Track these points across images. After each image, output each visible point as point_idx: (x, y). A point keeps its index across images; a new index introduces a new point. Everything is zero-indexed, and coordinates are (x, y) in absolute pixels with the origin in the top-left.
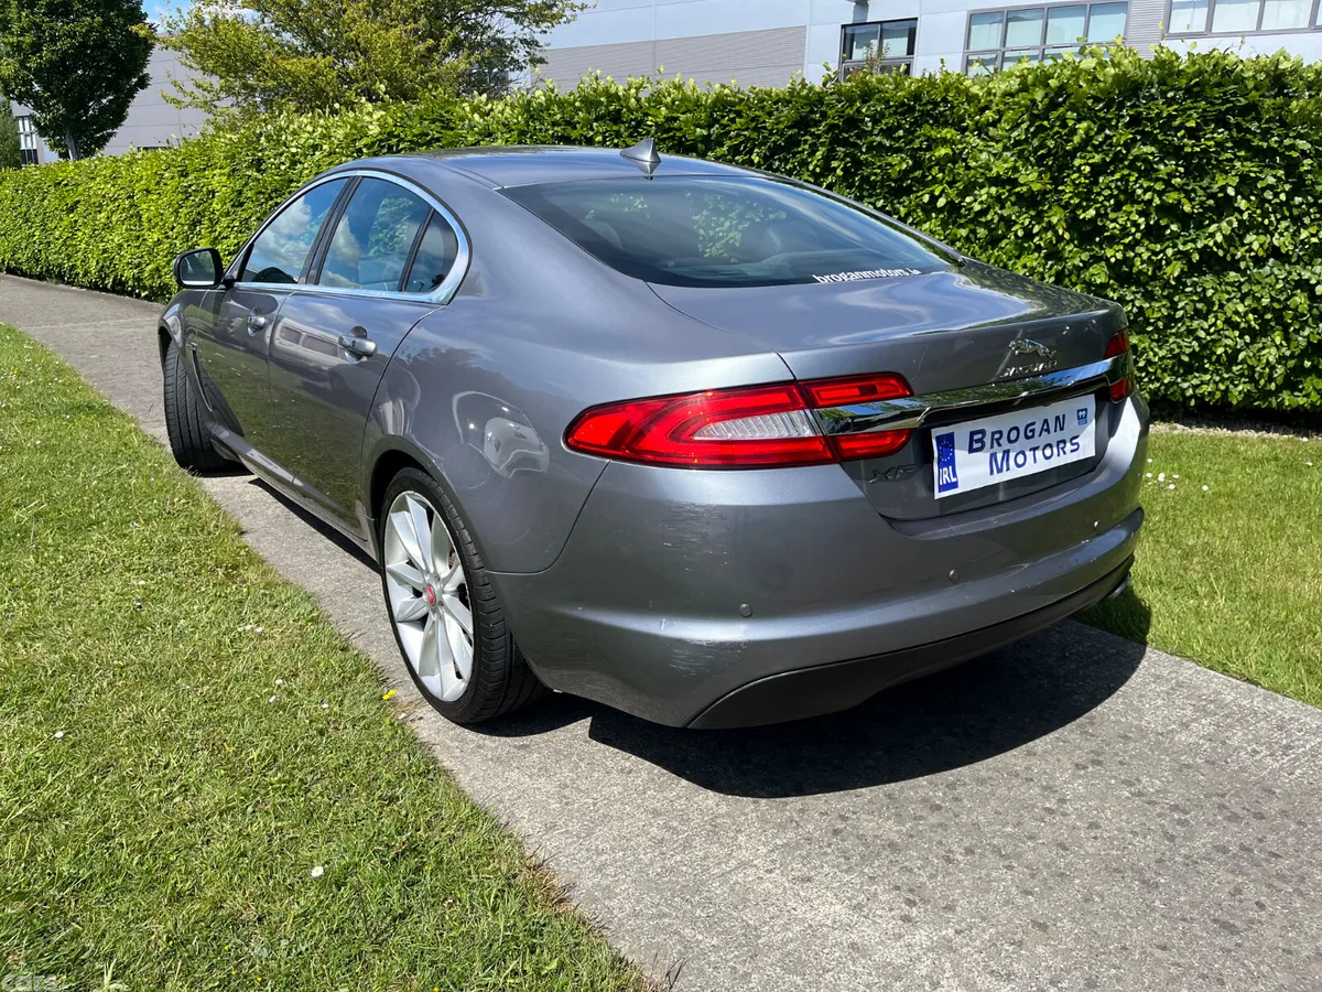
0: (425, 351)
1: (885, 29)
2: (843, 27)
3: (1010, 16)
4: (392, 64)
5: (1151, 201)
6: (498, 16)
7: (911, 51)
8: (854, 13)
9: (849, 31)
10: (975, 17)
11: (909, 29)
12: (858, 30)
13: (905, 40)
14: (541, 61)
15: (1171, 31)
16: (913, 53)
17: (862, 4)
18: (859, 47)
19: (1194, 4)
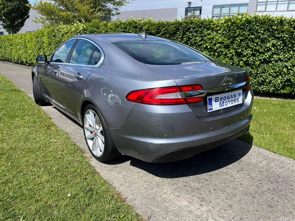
0: (93, 78)
1: (195, 9)
2: (186, 8)
3: (222, 7)
4: (85, 14)
5: (253, 48)
6: (109, 4)
7: (200, 14)
8: (188, 5)
9: (187, 9)
10: (214, 7)
11: (200, 9)
12: (189, 9)
13: (199, 12)
15: (257, 11)
17: (190, 3)
18: (189, 13)
19: (262, 5)
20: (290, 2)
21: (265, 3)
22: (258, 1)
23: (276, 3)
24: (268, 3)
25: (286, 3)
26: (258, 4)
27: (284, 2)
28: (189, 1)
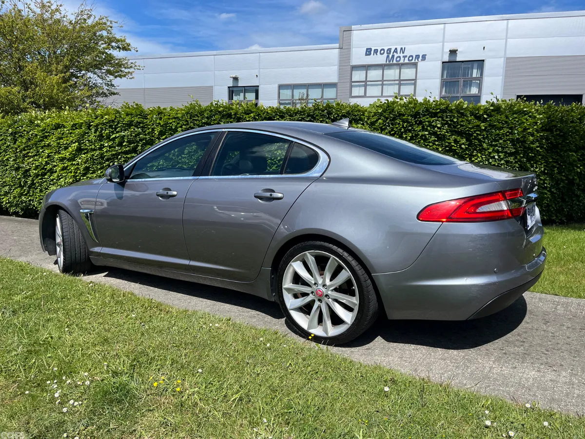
1: (246, 89)
2: (229, 87)
3: (294, 87)
7: (257, 98)
8: (233, 82)
9: (231, 89)
10: (281, 87)
11: (256, 90)
12: (235, 89)
13: (254, 95)
14: (114, 94)
15: (353, 95)
16: (258, 99)
17: (236, 79)
18: (235, 95)
19: (359, 86)
20: (402, 82)
21: (364, 83)
22: (353, 80)
23: (381, 83)
24: (368, 83)
25: (396, 84)
26: (353, 84)
27: (393, 82)
28: (234, 76)
